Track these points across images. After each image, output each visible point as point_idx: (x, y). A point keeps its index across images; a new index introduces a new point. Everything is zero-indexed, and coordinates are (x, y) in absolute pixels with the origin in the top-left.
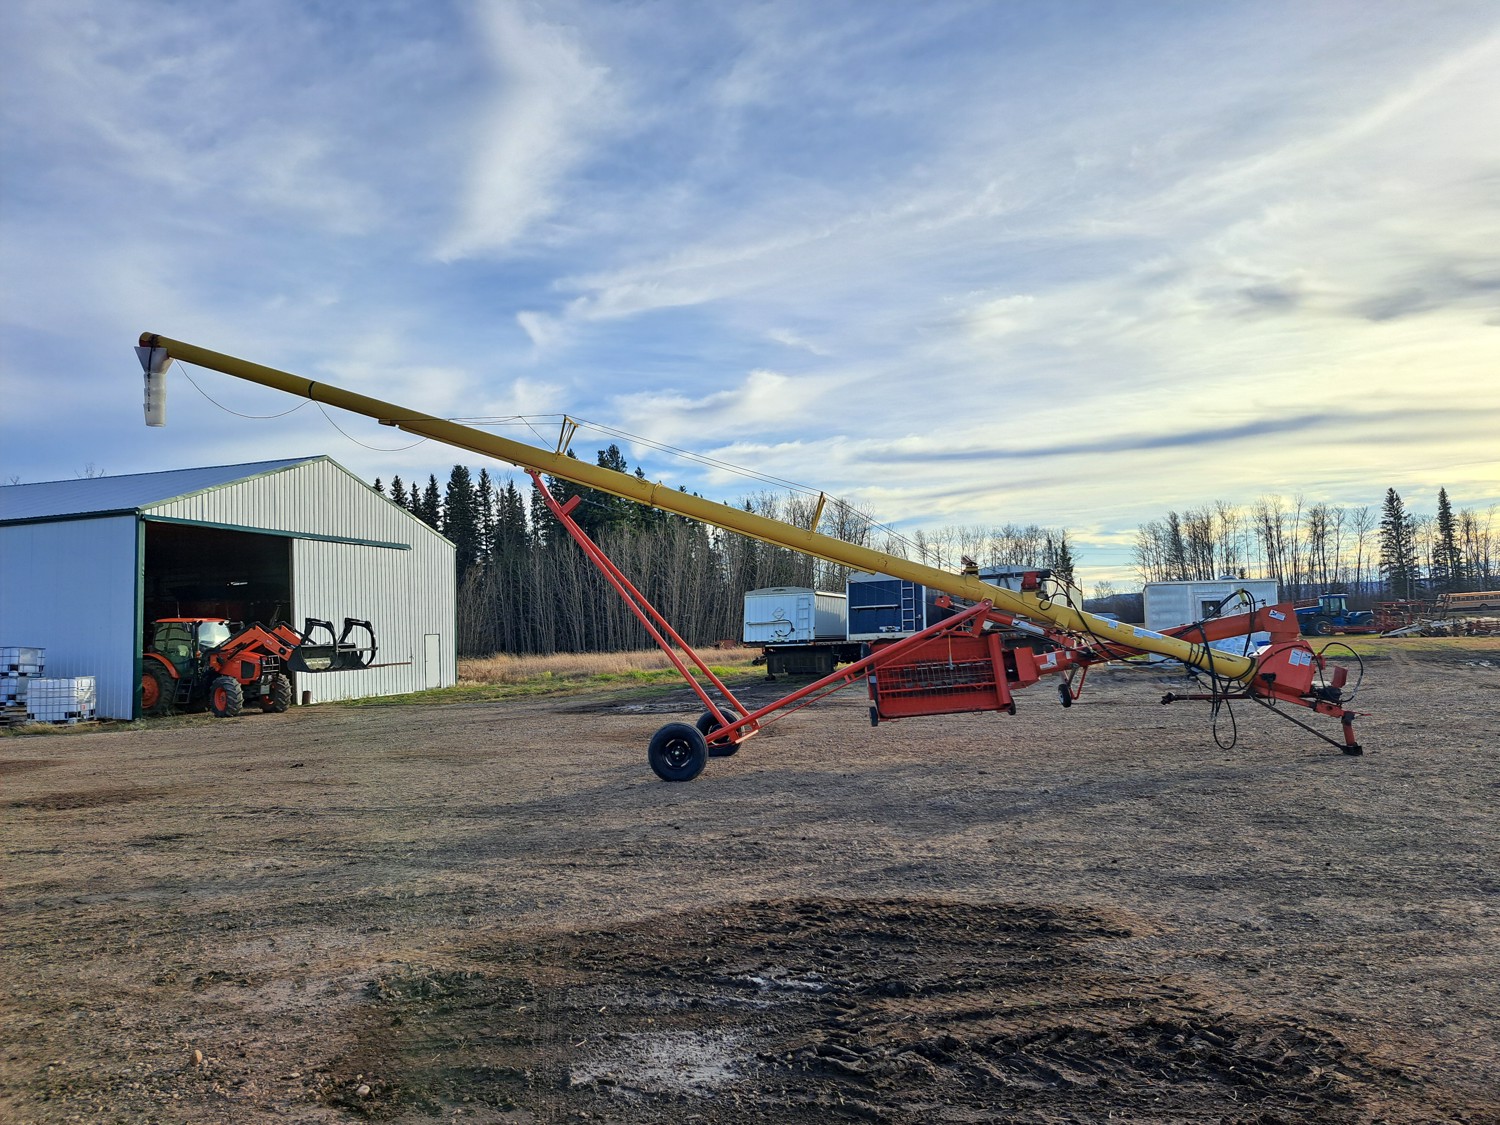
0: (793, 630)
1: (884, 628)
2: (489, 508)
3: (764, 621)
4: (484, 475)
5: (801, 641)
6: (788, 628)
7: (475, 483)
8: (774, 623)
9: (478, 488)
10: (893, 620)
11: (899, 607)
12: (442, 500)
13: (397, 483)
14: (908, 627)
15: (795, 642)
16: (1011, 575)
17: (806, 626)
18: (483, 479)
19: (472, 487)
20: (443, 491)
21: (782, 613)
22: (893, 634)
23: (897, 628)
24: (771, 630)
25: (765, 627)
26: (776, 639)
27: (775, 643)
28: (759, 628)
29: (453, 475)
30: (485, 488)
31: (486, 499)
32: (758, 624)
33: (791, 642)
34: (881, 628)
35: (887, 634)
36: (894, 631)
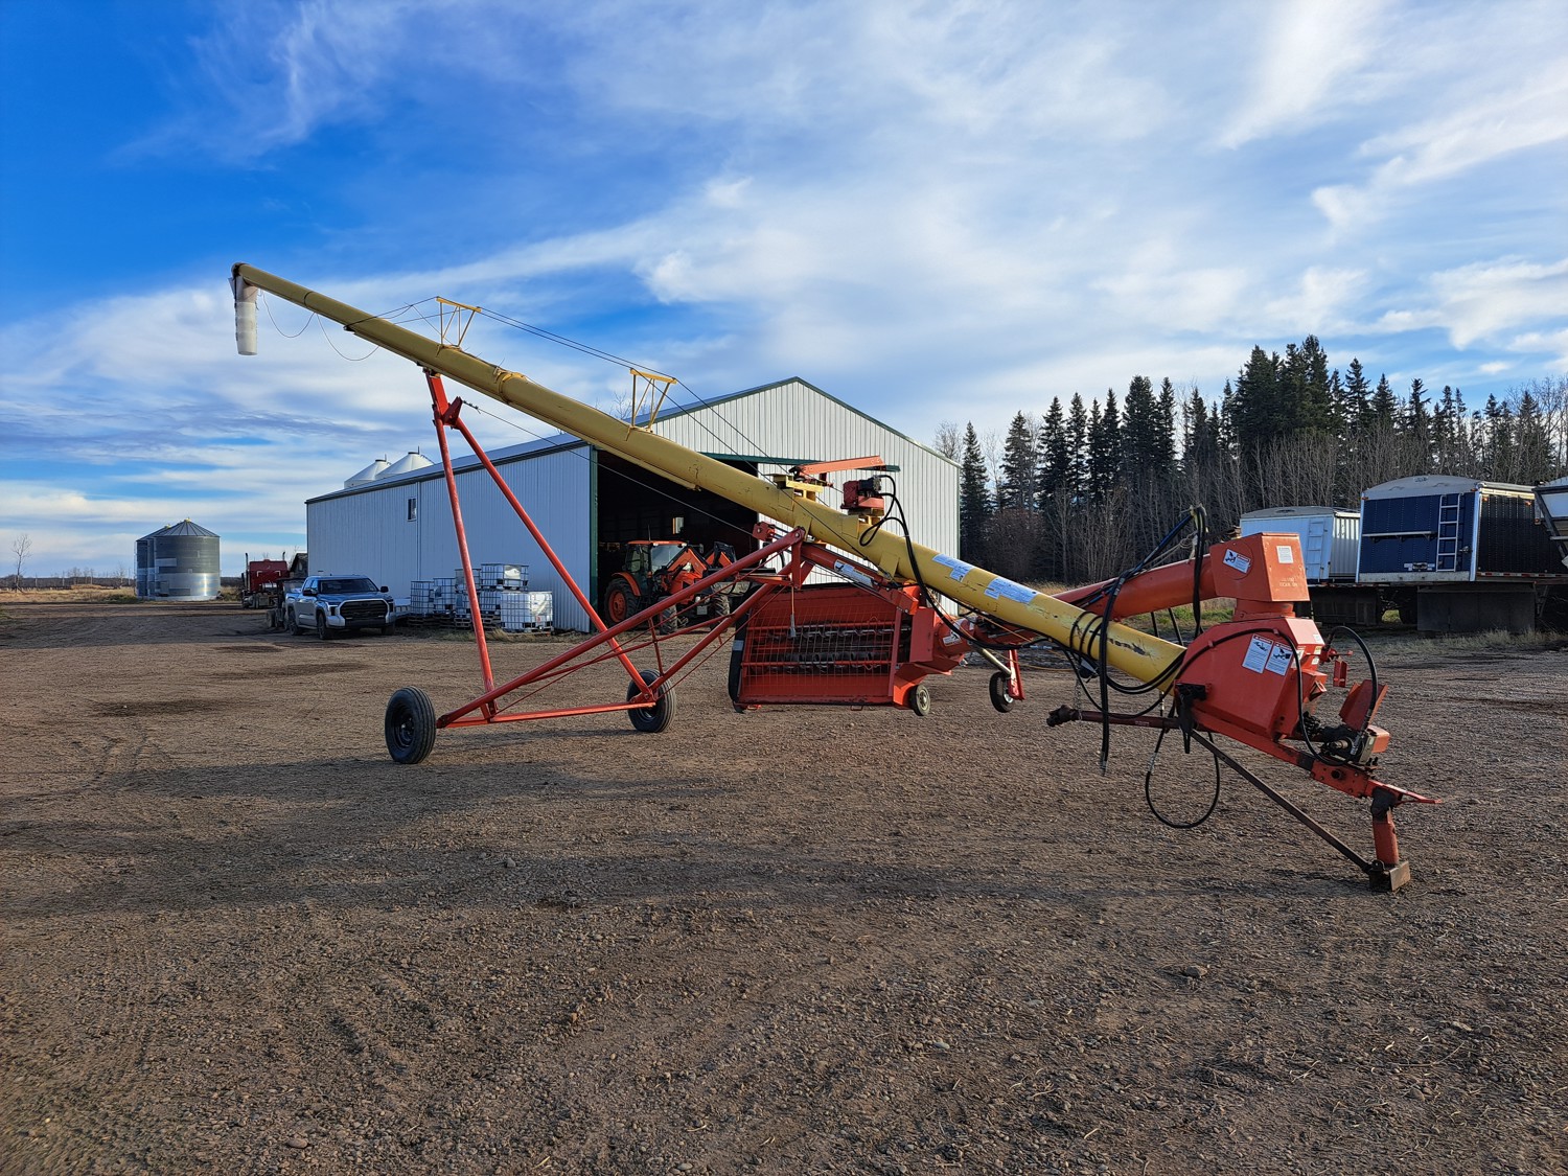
1: (1410, 566)
2: (1171, 422)
4: (1167, 384)
7: (1156, 393)
9: (1159, 400)
10: (1422, 552)
11: (1434, 536)
12: (1120, 417)
13: (1077, 401)
14: (1445, 564)
17: (1317, 561)
18: (1165, 390)
19: (1154, 398)
20: (1121, 406)
22: (1423, 574)
23: (1430, 566)
29: (1133, 387)
30: (1167, 399)
31: (1167, 411)
34: (1406, 565)
35: (1413, 574)
36: (1426, 570)
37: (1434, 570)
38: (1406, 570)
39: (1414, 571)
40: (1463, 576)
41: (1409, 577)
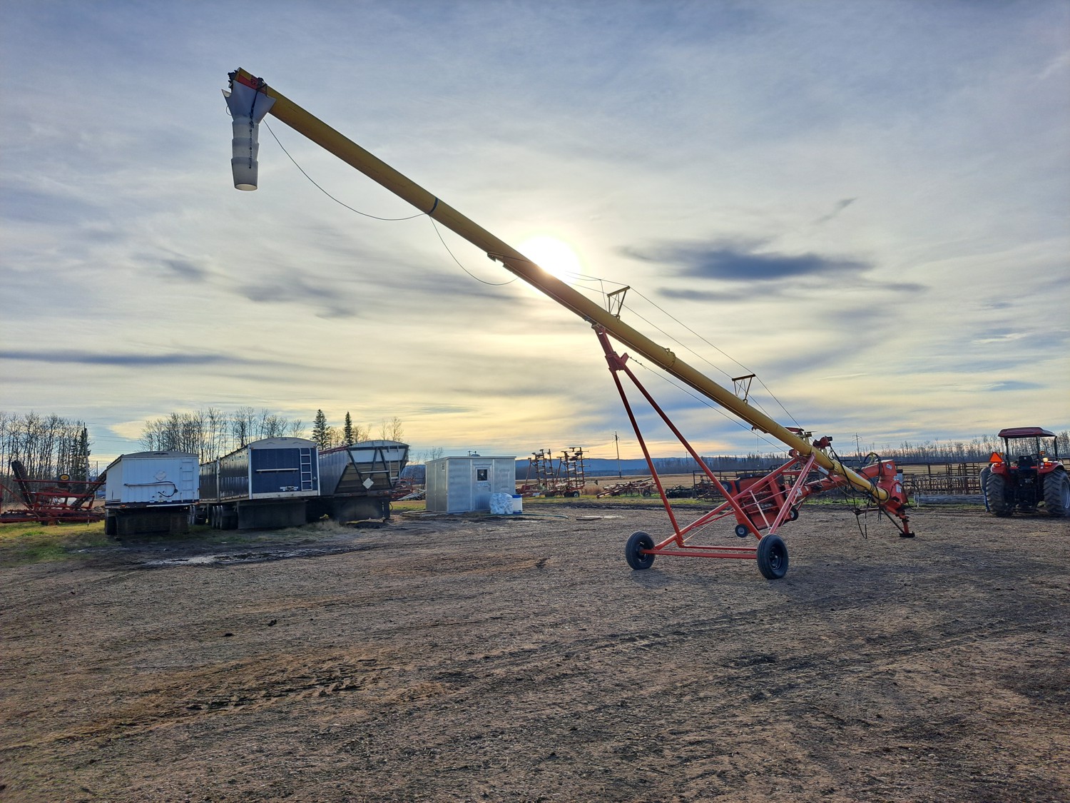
0: (176, 491)
1: (283, 488)
3: (144, 483)
5: (186, 501)
6: (170, 490)
8: (155, 485)
10: (293, 481)
11: (299, 471)
14: (307, 486)
15: (180, 502)
16: (386, 448)
17: (189, 487)
21: (164, 475)
22: (292, 493)
23: (296, 488)
24: (153, 491)
25: (145, 489)
26: (157, 499)
27: (156, 503)
28: (138, 489)
32: (139, 485)
33: (173, 502)
35: (286, 493)
36: (293, 491)
37: (299, 489)
38: (282, 491)
40: (314, 493)
41: (284, 495)
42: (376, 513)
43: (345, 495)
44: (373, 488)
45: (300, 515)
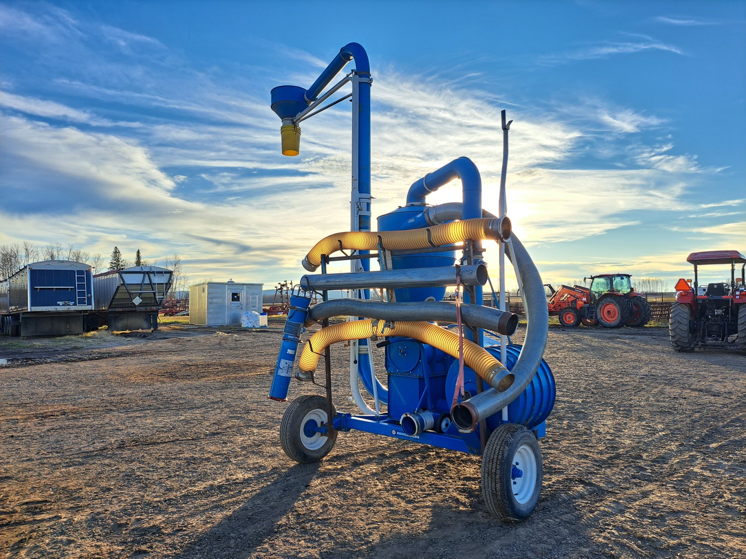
1: (61, 303)
10: (69, 297)
11: (74, 289)
14: (82, 302)
22: (67, 307)
23: (73, 303)
34: (58, 303)
35: (63, 307)
36: (69, 305)
37: (75, 304)
38: (59, 305)
39: (63, 305)
40: (89, 308)
41: (60, 308)
42: (145, 325)
43: (117, 310)
44: (141, 305)
45: (78, 326)
